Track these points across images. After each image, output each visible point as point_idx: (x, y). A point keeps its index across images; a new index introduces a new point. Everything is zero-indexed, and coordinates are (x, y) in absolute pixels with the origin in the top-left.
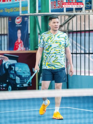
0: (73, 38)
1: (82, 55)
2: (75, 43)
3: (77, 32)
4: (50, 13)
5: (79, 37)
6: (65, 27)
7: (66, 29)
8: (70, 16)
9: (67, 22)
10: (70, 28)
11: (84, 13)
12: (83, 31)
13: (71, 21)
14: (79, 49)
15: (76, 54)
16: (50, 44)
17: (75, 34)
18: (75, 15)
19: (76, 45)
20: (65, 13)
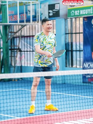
0: (25, 41)
1: (31, 52)
2: (26, 44)
3: (27, 37)
4: (8, 23)
5: (28, 40)
6: (19, 33)
7: (20, 34)
8: (22, 26)
9: (20, 30)
10: (23, 34)
11: (32, 24)
12: (31, 36)
13: (23, 29)
14: (29, 48)
15: (27, 51)
16: (46, 45)
17: (26, 38)
18: (25, 25)
19: (26, 46)
20: (19, 23)
